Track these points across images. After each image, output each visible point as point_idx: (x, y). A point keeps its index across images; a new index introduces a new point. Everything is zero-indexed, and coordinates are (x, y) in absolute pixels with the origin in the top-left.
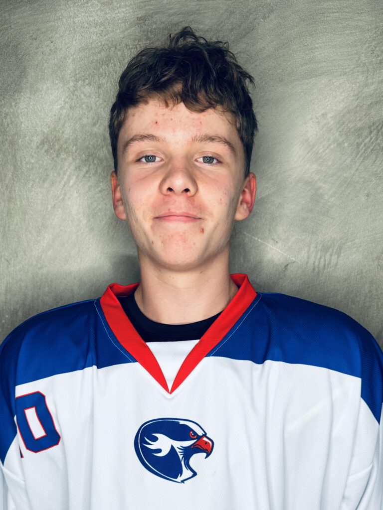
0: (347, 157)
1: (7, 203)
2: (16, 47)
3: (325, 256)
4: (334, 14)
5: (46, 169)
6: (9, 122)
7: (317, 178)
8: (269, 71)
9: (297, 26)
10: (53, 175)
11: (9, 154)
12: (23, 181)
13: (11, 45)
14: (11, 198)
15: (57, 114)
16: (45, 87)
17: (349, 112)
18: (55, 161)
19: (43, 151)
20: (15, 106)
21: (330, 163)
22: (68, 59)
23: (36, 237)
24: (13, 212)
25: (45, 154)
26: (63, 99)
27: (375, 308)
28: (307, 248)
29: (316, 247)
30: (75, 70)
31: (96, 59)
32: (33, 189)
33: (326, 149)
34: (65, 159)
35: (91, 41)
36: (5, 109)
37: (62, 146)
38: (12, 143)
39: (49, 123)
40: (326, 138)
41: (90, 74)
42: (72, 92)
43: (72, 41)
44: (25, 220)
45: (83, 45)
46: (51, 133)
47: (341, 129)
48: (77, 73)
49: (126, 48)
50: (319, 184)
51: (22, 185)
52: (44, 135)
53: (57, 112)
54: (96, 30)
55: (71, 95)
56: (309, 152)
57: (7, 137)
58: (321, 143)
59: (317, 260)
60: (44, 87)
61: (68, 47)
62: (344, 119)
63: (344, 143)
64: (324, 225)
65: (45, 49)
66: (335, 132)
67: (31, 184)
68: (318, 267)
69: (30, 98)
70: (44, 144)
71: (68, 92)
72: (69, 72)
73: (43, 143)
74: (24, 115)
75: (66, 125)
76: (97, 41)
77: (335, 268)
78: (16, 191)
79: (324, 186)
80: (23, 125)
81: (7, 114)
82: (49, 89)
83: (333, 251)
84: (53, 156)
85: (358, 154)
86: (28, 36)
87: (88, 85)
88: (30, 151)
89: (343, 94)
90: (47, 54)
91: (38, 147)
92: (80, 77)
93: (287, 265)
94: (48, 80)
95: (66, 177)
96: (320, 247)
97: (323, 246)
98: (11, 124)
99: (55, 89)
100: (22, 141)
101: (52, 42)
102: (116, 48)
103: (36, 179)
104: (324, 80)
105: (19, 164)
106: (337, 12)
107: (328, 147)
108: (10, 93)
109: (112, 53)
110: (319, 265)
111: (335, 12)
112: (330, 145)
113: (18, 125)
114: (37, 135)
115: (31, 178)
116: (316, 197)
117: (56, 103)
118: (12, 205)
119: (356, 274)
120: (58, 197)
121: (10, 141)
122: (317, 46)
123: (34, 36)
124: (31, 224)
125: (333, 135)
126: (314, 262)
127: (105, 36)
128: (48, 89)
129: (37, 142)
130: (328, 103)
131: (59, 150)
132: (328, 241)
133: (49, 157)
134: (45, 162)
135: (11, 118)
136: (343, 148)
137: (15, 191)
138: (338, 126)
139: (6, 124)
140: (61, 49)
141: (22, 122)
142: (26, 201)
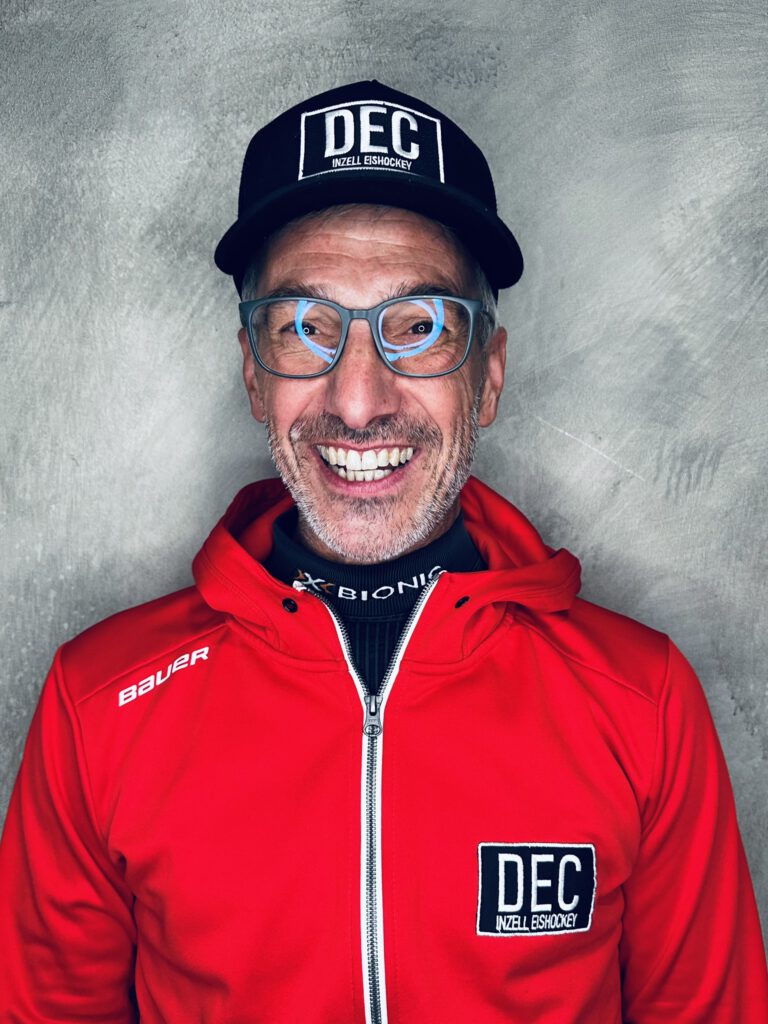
0: (735, 283)
1: (76, 345)
2: (103, 40)
3: (689, 468)
4: (720, 14)
5: (158, 282)
6: (87, 187)
7: (678, 319)
8: (595, 113)
9: (648, 33)
10: (171, 295)
11: (84, 249)
12: (110, 304)
13: (96, 35)
14: (84, 335)
15: (181, 176)
16: (160, 121)
17: (740, 199)
18: (176, 267)
19: (153, 246)
20: (99, 156)
21: (703, 293)
22: (207, 69)
23: (133, 413)
24: (88, 364)
25: (156, 252)
26: (195, 148)
28: (657, 451)
29: (674, 451)
30: (221, 92)
31: (263, 72)
32: (130, 320)
33: (697, 268)
34: (196, 264)
35: (254, 37)
36: (78, 161)
37: (190, 237)
38: (91, 229)
39: (165, 193)
40: (698, 245)
41: (250, 101)
42: (213, 134)
43: (218, 35)
44: (111, 380)
45: (238, 43)
46: (169, 211)
47: (725, 230)
48: (224, 97)
49: (323, 55)
50: (682, 332)
51: (107, 310)
52: (154, 216)
53: (182, 171)
54: (264, 17)
55: (212, 140)
56: (666, 270)
57: (81, 216)
58: (688, 256)
60: (158, 123)
61: (209, 47)
62: (732, 212)
63: (731, 257)
64: (690, 409)
65: (162, 48)
66: (714, 235)
67: (125, 311)
69: (130, 142)
70: (155, 234)
71: (206, 133)
72: (208, 94)
73: (152, 230)
74: (117, 174)
75: (200, 198)
76: (265, 39)
78: (96, 323)
79: (692, 335)
80: (113, 194)
81: (81, 171)
82: (167, 127)
83: (704, 457)
84: (171, 257)
85: (755, 278)
86: (129, 20)
87: (244, 121)
88: (126, 244)
89: (731, 166)
90: (166, 57)
91: (142, 239)
92: (230, 106)
93: (619, 483)
94: (165, 107)
95: (196, 299)
96: (680, 450)
97: (687, 449)
98: (91, 190)
99: (179, 127)
100: (109, 226)
101: (176, 36)
102: (302, 54)
103: (136, 301)
104: (696, 138)
105: (103, 270)
106: (725, 11)
107: (700, 264)
108: (90, 130)
109: (294, 62)
111: (719, 11)
112: (705, 259)
113: (104, 193)
114: (142, 215)
115: (126, 298)
116: (676, 356)
117: (182, 155)
118: (87, 351)
119: (746, 503)
120: (179, 338)
121: (87, 225)
122: (685, 71)
123: (142, 22)
124: (123, 389)
125: (711, 240)
127: (281, 29)
128: (165, 126)
129: (142, 228)
130: (704, 180)
131: (183, 245)
132: (698, 439)
133: (163, 259)
134: (155, 267)
135: (89, 177)
136: (729, 266)
137: (93, 322)
138: (720, 224)
139: (79, 191)
140: (195, 49)
141: (111, 188)
142: (115, 342)
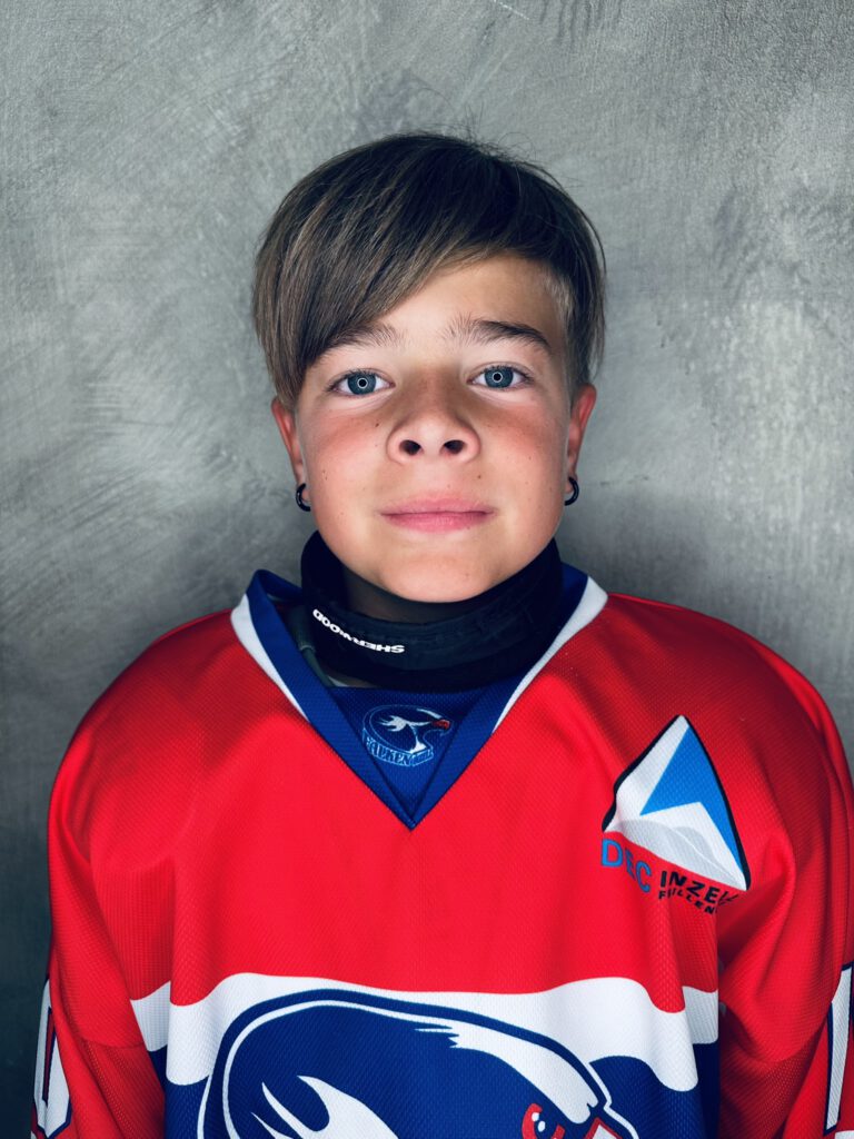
27: (717, 135)
59: (567, 7)
68: (571, 28)
77: (614, 28)
110: (572, 21)
126: (561, 14)
